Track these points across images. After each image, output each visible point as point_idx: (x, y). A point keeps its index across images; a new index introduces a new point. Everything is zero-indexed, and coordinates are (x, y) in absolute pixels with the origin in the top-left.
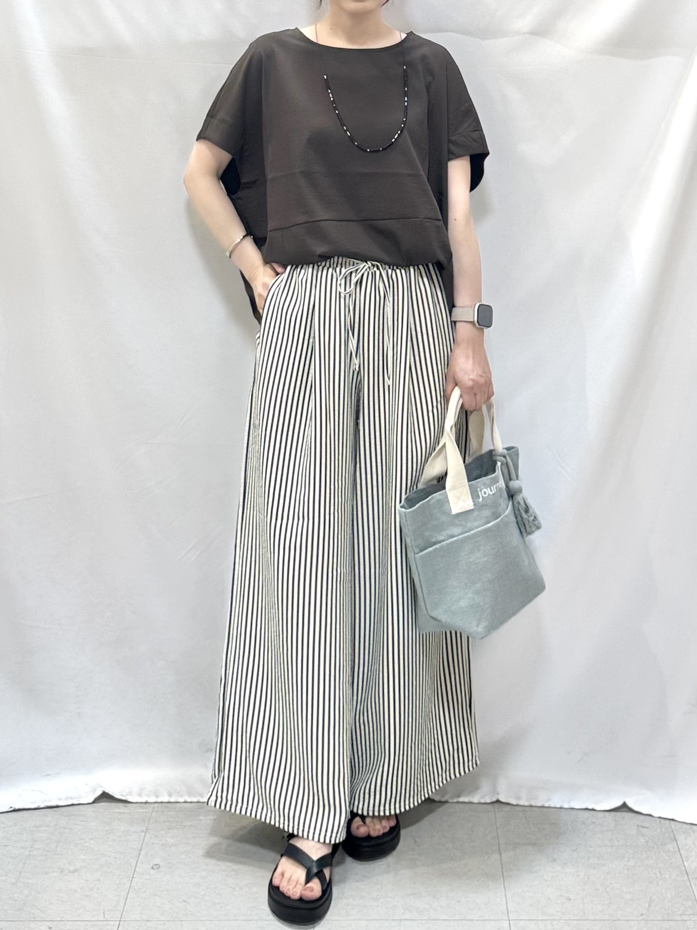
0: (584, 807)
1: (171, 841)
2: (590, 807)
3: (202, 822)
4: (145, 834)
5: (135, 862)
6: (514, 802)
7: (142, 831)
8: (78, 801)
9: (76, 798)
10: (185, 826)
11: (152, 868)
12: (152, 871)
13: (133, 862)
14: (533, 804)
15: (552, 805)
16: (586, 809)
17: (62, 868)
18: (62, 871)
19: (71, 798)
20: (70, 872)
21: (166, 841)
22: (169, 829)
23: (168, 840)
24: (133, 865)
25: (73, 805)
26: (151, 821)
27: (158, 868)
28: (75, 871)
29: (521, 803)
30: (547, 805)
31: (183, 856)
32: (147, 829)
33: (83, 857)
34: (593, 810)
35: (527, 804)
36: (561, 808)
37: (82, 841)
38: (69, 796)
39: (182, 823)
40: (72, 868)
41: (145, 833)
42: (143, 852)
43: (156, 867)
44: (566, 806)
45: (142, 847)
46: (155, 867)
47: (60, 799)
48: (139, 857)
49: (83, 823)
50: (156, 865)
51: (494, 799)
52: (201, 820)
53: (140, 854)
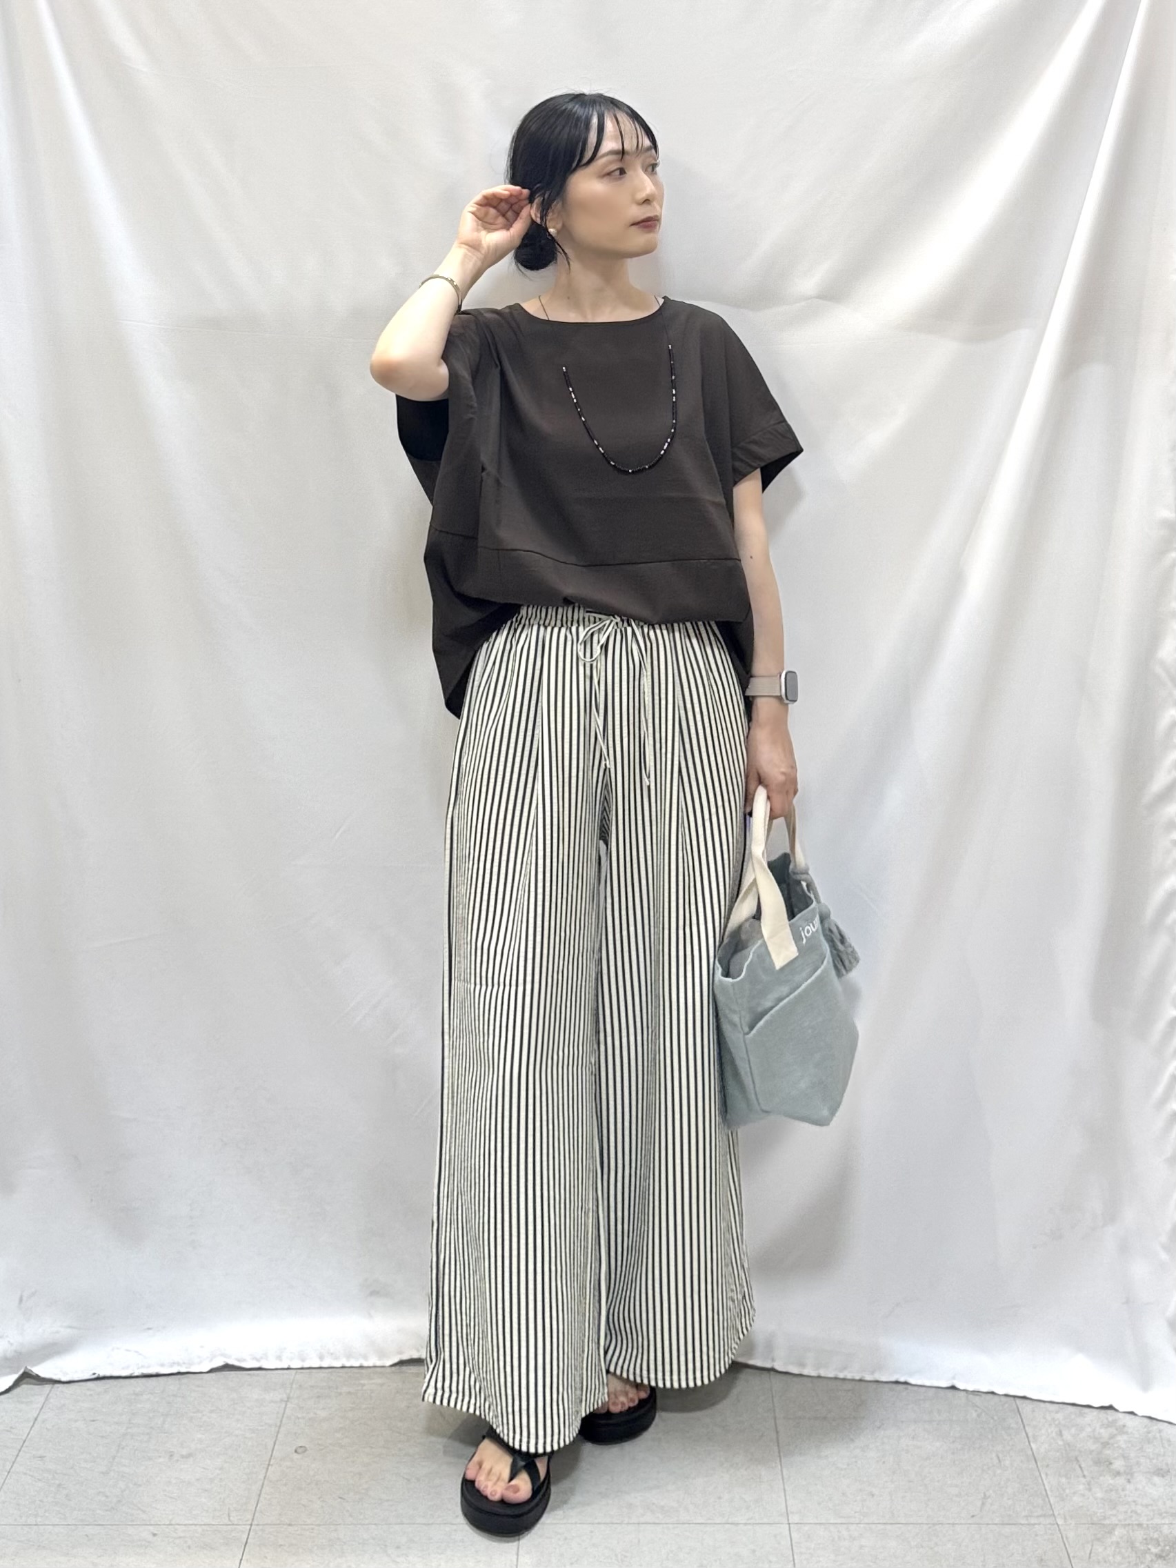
1: (323, 1414)
3: (365, 1388)
4: (286, 1404)
5: (272, 1443)
7: (282, 1400)
8: (186, 1368)
9: (184, 1364)
10: (340, 1394)
11: (296, 1451)
12: (296, 1456)
13: (270, 1442)
17: (171, 1452)
18: (171, 1456)
19: (178, 1364)
20: (183, 1457)
21: (315, 1414)
22: (318, 1397)
23: (319, 1412)
24: (270, 1447)
25: (179, 1373)
26: (294, 1386)
27: (304, 1452)
28: (189, 1455)
31: (338, 1435)
32: (288, 1398)
33: (199, 1436)
37: (200, 1415)
38: (176, 1361)
39: (337, 1388)
40: (184, 1452)
41: (287, 1402)
42: (282, 1429)
43: (301, 1450)
45: (281, 1421)
46: (299, 1450)
47: (162, 1365)
48: (277, 1436)
49: (201, 1389)
50: (301, 1447)
52: (363, 1385)
53: (278, 1432)
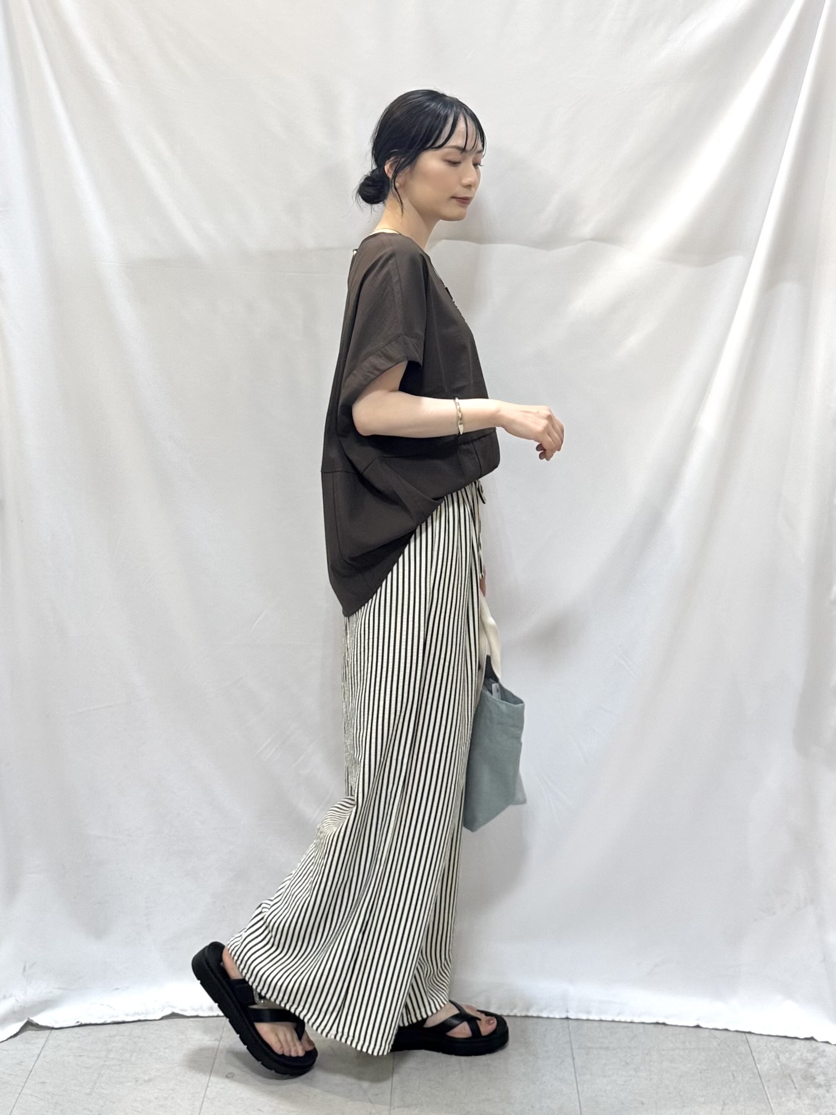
0: (655, 1021)
2: (661, 1021)
4: (220, 1043)
5: (210, 1071)
6: (584, 1017)
7: (216, 1039)
8: (145, 1017)
9: (143, 1013)
11: (227, 1076)
12: (226, 1080)
14: (603, 1018)
15: (623, 1020)
16: (657, 1023)
17: (137, 1078)
18: (137, 1081)
19: (138, 1014)
20: (145, 1081)
25: (139, 1021)
26: (225, 1029)
28: (150, 1080)
29: (591, 1018)
30: (617, 1019)
32: (221, 1038)
33: (157, 1066)
34: (664, 1024)
35: (597, 1018)
36: (632, 1022)
37: (156, 1051)
38: (137, 1012)
40: (146, 1078)
41: (220, 1040)
42: (217, 1060)
43: (231, 1075)
44: (637, 1020)
45: (216, 1054)
46: (229, 1076)
47: (127, 1015)
48: (213, 1064)
49: (158, 1032)
50: (230, 1072)
51: (564, 1016)
53: (214, 1061)
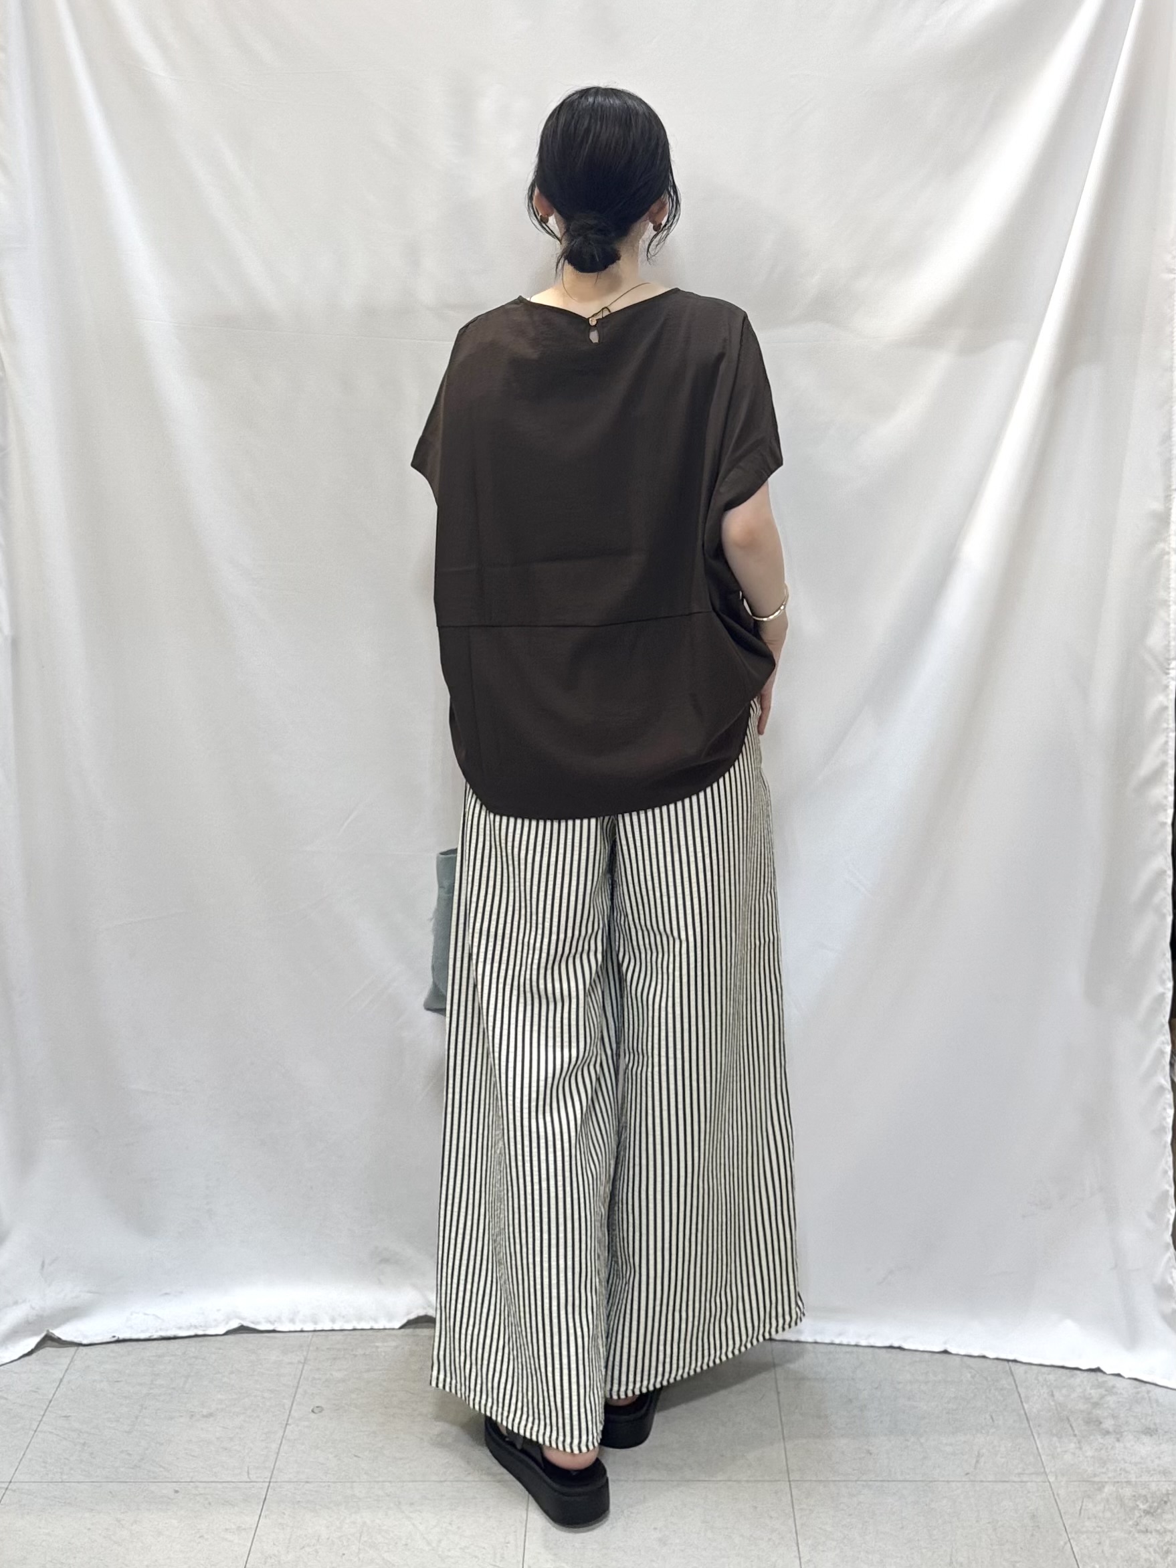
0: (887, 1344)
1: (338, 1375)
2: (896, 1344)
3: (379, 1350)
4: (303, 1366)
5: (290, 1404)
7: (299, 1362)
8: (204, 1330)
9: (201, 1326)
10: (355, 1356)
11: (313, 1411)
12: (313, 1416)
13: (288, 1403)
14: (819, 1340)
15: (845, 1342)
16: (891, 1347)
17: (192, 1412)
18: (192, 1416)
19: (196, 1327)
20: (204, 1416)
21: (332, 1375)
22: (335, 1359)
23: (335, 1373)
24: (288, 1407)
25: (196, 1336)
26: (311, 1348)
27: (320, 1412)
28: (211, 1415)
30: (837, 1341)
31: (354, 1396)
32: (305, 1359)
33: (219, 1396)
34: (900, 1348)
35: (810, 1340)
36: (857, 1346)
37: (219, 1376)
38: (193, 1324)
39: (352, 1350)
40: (205, 1412)
41: (304, 1364)
42: (300, 1390)
43: (318, 1410)
44: (863, 1343)
45: (299, 1383)
46: (316, 1410)
47: (180, 1328)
48: (295, 1397)
49: (221, 1351)
50: (318, 1407)
52: (377, 1347)
53: (296, 1392)
